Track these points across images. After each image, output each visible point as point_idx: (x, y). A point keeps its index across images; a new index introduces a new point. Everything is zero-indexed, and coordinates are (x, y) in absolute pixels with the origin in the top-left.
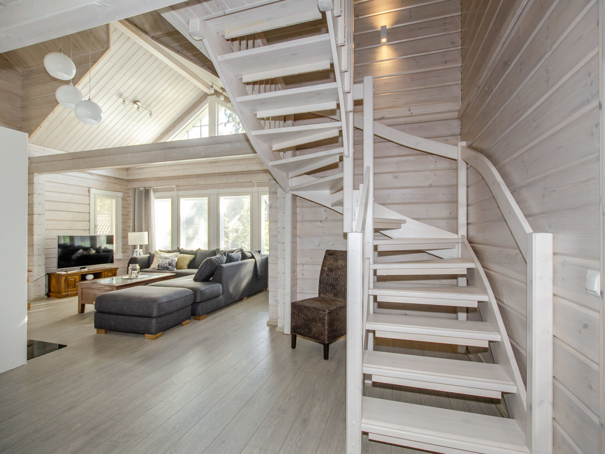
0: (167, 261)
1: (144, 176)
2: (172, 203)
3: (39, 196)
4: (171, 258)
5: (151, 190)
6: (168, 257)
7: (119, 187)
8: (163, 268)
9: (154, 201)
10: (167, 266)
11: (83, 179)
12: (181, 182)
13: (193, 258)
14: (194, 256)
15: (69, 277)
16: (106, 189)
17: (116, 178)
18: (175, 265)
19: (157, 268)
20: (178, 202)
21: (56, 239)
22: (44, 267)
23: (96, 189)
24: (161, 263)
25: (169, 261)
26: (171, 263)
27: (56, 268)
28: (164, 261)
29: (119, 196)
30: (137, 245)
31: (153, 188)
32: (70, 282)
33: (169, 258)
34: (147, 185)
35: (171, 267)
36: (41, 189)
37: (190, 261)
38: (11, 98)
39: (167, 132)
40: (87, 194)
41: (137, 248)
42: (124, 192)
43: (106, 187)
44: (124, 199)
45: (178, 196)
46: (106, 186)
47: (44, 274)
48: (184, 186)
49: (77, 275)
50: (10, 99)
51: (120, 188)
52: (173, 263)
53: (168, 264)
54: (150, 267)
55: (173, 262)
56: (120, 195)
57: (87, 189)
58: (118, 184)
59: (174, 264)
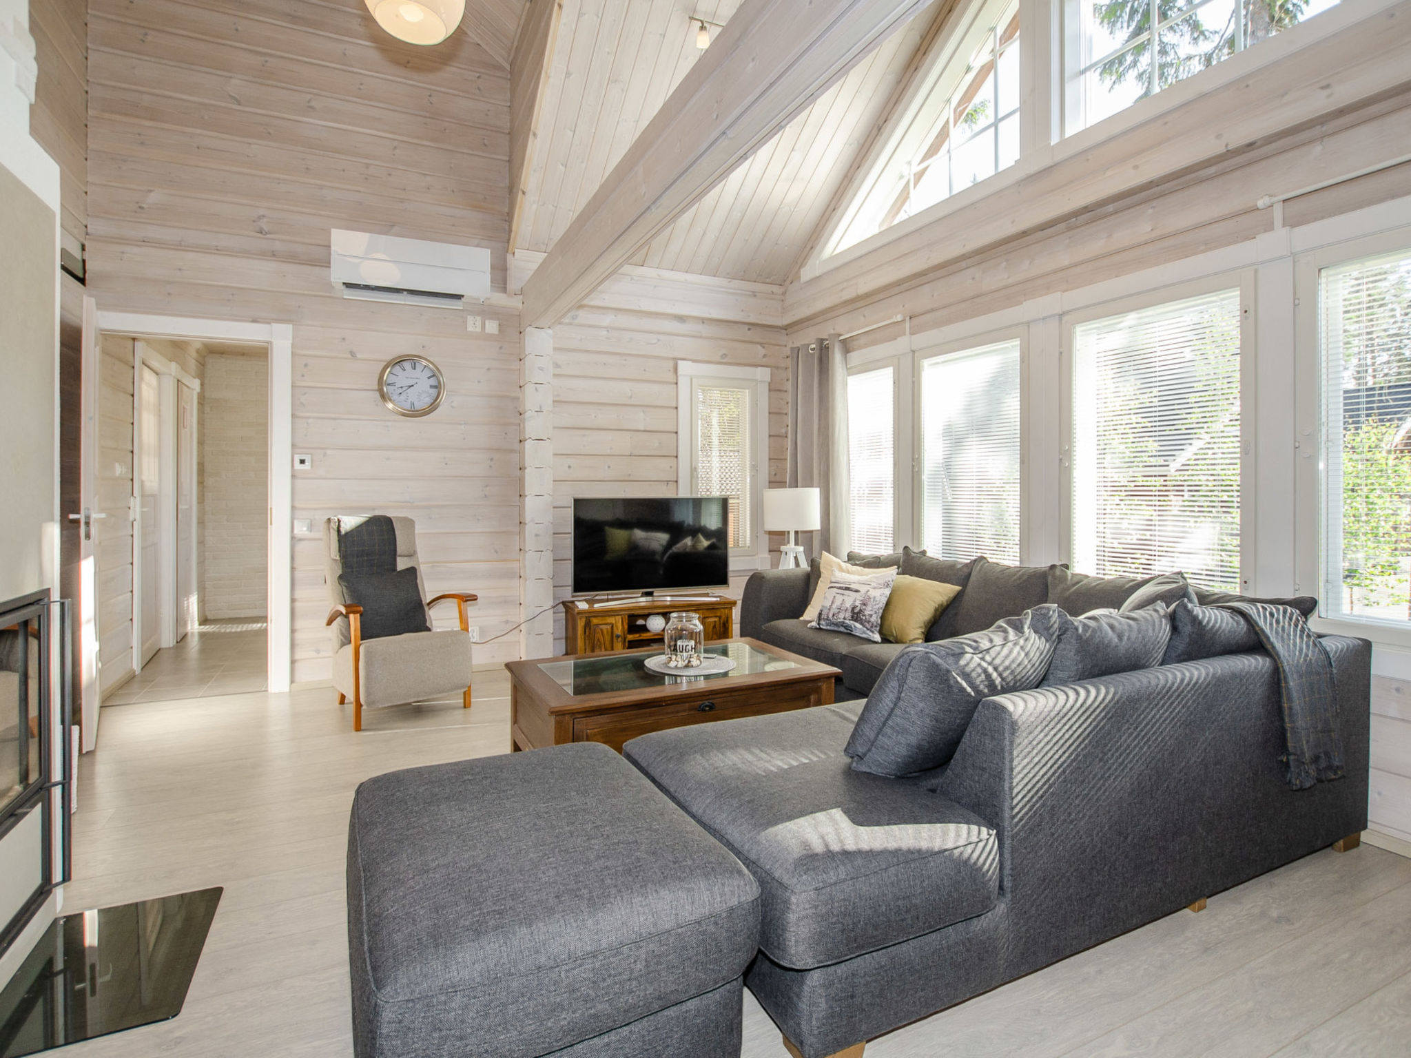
0: (849, 600)
1: (820, 306)
2: (896, 383)
3: (536, 390)
4: (863, 589)
5: (834, 346)
6: (853, 586)
7: (761, 351)
8: (832, 628)
9: (845, 385)
10: (847, 621)
11: (661, 337)
12: (924, 297)
13: (952, 595)
14: (958, 588)
15: (595, 621)
16: (724, 361)
17: (752, 326)
18: (875, 619)
19: (814, 624)
20: (913, 376)
21: (570, 507)
22: (550, 583)
23: (694, 361)
24: (828, 604)
25: (855, 601)
26: (861, 611)
27: (570, 589)
28: (838, 602)
29: (759, 378)
30: (789, 532)
31: (841, 338)
32: (598, 636)
33: (857, 591)
34: (825, 331)
35: (858, 625)
36: (541, 369)
37: (936, 610)
38: (486, 141)
39: (880, 129)
40: (671, 378)
41: (789, 542)
42: (775, 367)
43: (724, 356)
44: (774, 389)
45: (913, 352)
46: (724, 352)
47: (551, 603)
48: (933, 310)
49: (618, 615)
50: (485, 145)
51: (765, 356)
52: (867, 613)
53: (848, 615)
54: (802, 615)
55: (869, 608)
56: (763, 374)
57: (671, 364)
58: (758, 343)
59: (871, 616)
